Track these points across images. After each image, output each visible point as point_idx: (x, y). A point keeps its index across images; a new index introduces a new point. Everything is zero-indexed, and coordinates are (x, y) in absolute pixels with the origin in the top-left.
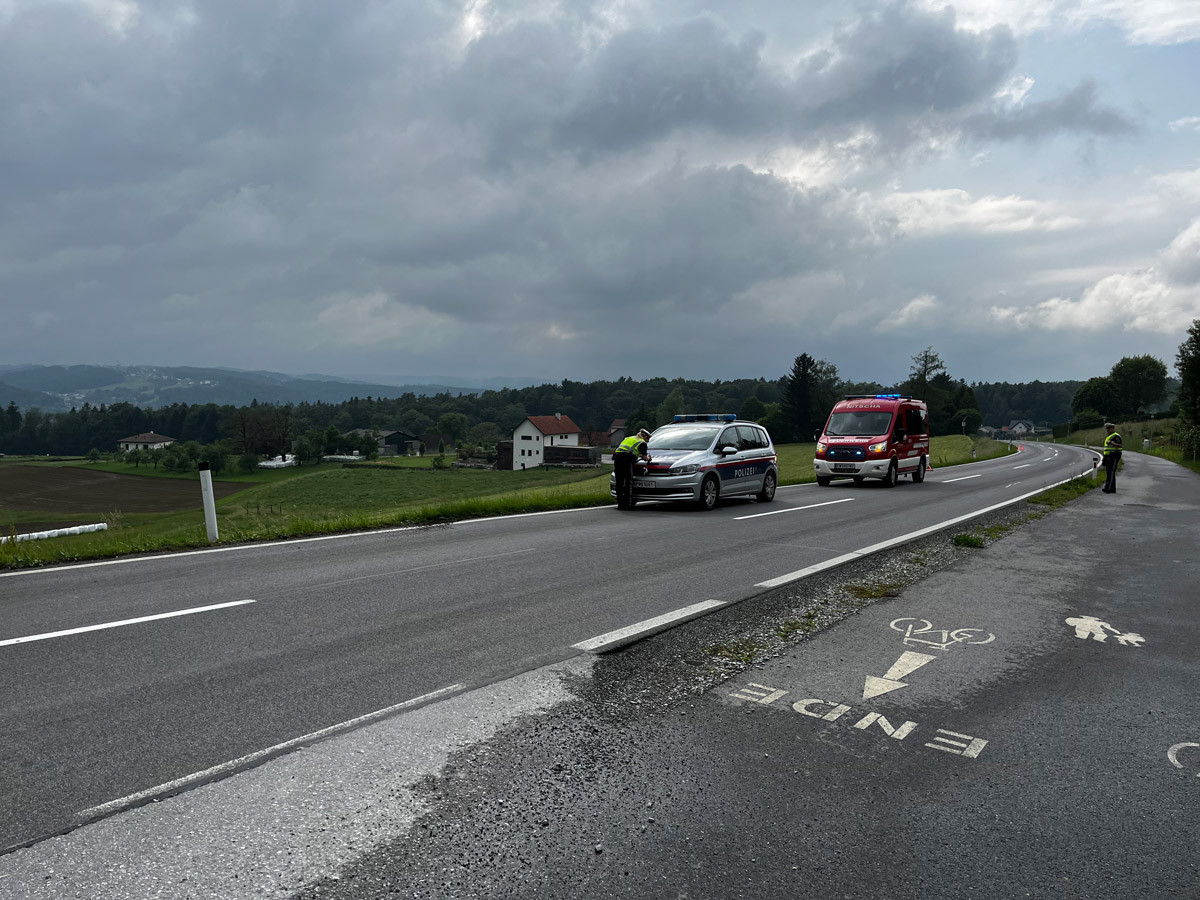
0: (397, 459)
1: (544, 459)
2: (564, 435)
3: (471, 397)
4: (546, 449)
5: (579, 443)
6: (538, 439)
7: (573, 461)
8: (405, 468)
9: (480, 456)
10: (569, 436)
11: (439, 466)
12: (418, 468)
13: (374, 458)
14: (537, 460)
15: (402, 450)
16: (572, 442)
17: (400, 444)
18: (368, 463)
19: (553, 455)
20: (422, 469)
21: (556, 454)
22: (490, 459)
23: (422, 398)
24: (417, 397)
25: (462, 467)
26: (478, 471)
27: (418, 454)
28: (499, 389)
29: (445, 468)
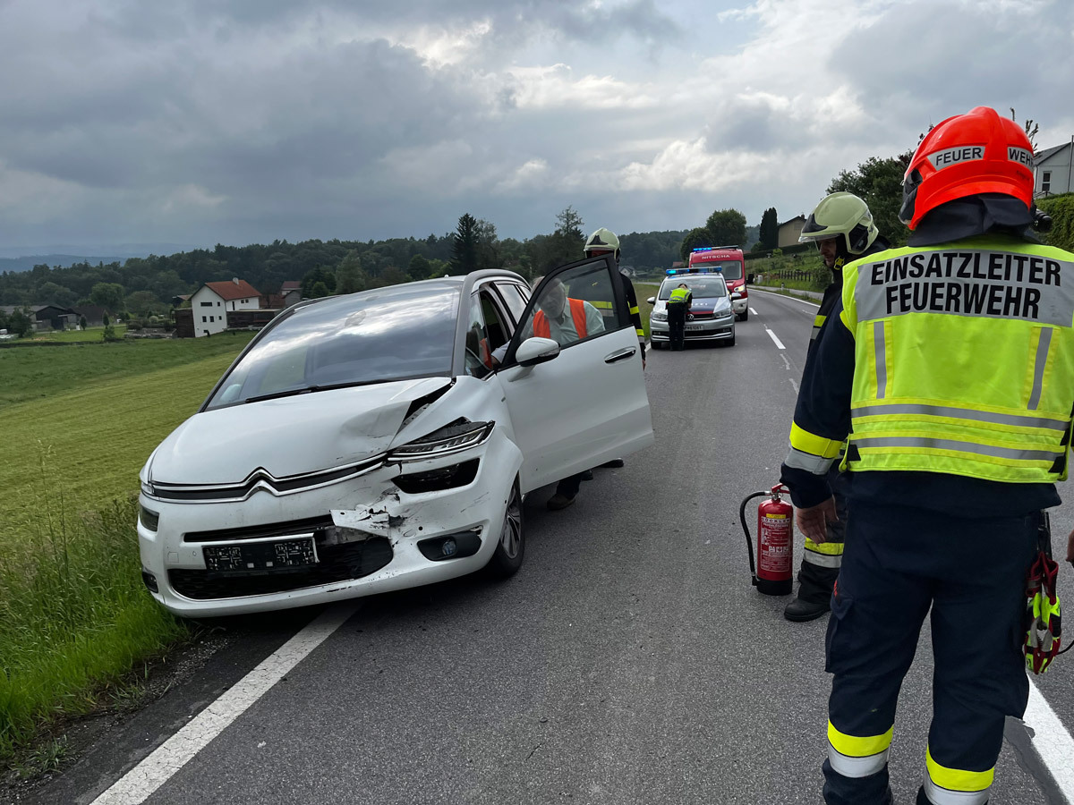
0: (56, 335)
1: (228, 324)
2: (245, 300)
3: (115, 266)
4: (229, 314)
5: (261, 306)
6: (219, 304)
8: (71, 344)
9: (154, 325)
10: (250, 300)
11: (110, 338)
12: (87, 343)
13: (30, 335)
14: (221, 326)
15: (58, 324)
16: (253, 306)
17: (54, 318)
18: (25, 340)
19: (236, 320)
20: (91, 343)
21: (240, 319)
22: (168, 328)
23: (58, 269)
24: (52, 268)
25: (137, 338)
26: (159, 340)
27: (78, 328)
28: (145, 257)
29: (118, 340)
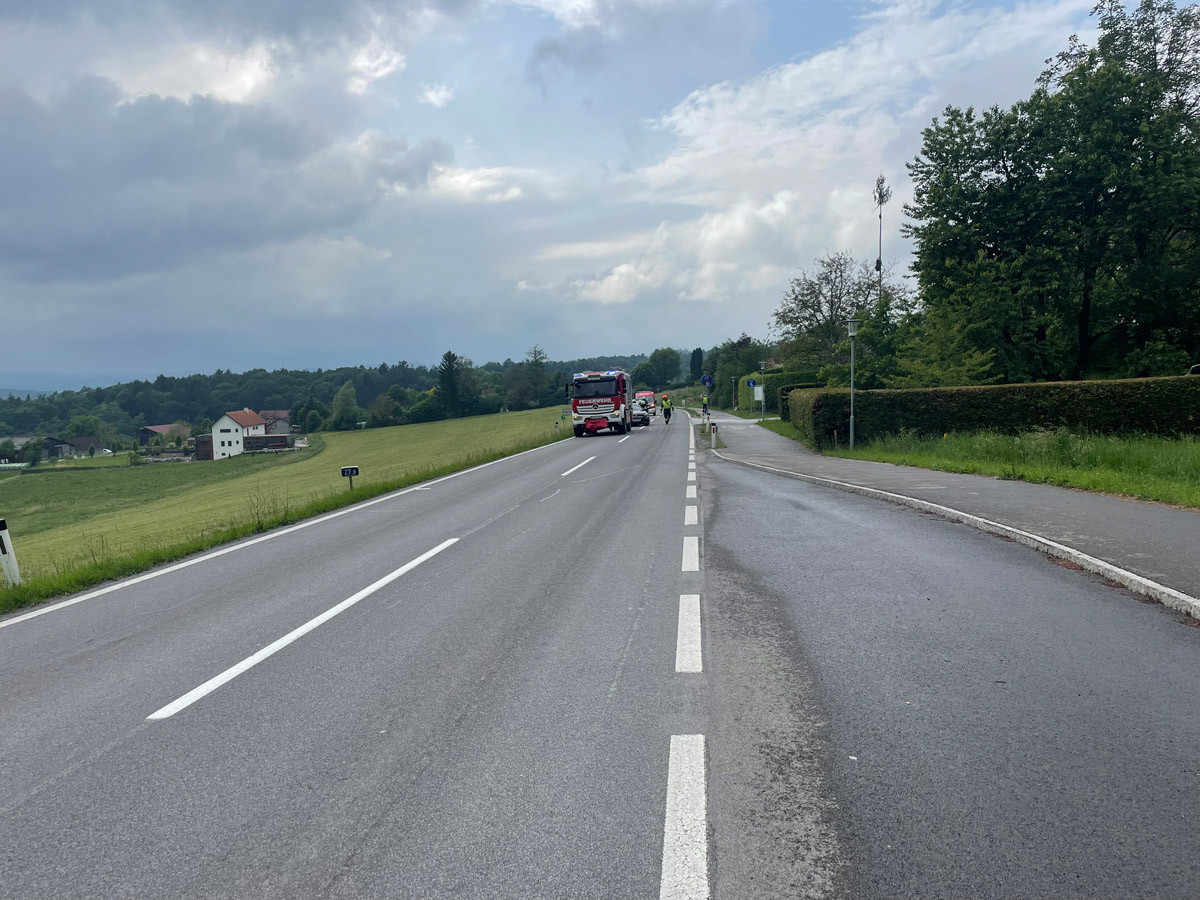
0: (64, 463)
1: (246, 447)
2: (255, 427)
4: (245, 439)
5: (266, 431)
6: (237, 431)
7: (273, 447)
9: (173, 451)
10: (258, 427)
12: (113, 466)
14: (238, 449)
16: (260, 432)
18: (34, 468)
19: (250, 443)
20: (118, 467)
21: (254, 442)
22: (187, 453)
25: (156, 462)
26: (178, 463)
